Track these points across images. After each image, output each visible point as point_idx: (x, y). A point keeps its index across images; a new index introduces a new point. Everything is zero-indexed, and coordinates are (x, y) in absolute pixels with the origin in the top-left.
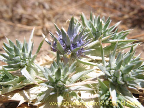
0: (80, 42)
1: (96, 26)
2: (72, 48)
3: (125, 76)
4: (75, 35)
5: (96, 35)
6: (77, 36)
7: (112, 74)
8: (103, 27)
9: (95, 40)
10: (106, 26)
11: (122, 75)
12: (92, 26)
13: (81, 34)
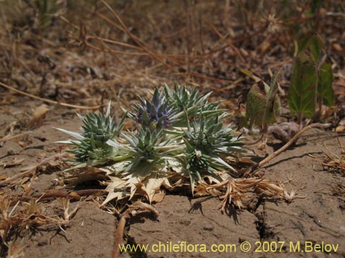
0: (165, 113)
1: (181, 98)
2: (158, 119)
3: (208, 137)
4: (159, 106)
5: (181, 106)
6: (162, 106)
7: (197, 137)
8: (189, 98)
9: (181, 111)
10: (192, 96)
11: (206, 137)
12: (177, 98)
13: (166, 104)
